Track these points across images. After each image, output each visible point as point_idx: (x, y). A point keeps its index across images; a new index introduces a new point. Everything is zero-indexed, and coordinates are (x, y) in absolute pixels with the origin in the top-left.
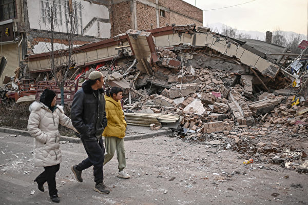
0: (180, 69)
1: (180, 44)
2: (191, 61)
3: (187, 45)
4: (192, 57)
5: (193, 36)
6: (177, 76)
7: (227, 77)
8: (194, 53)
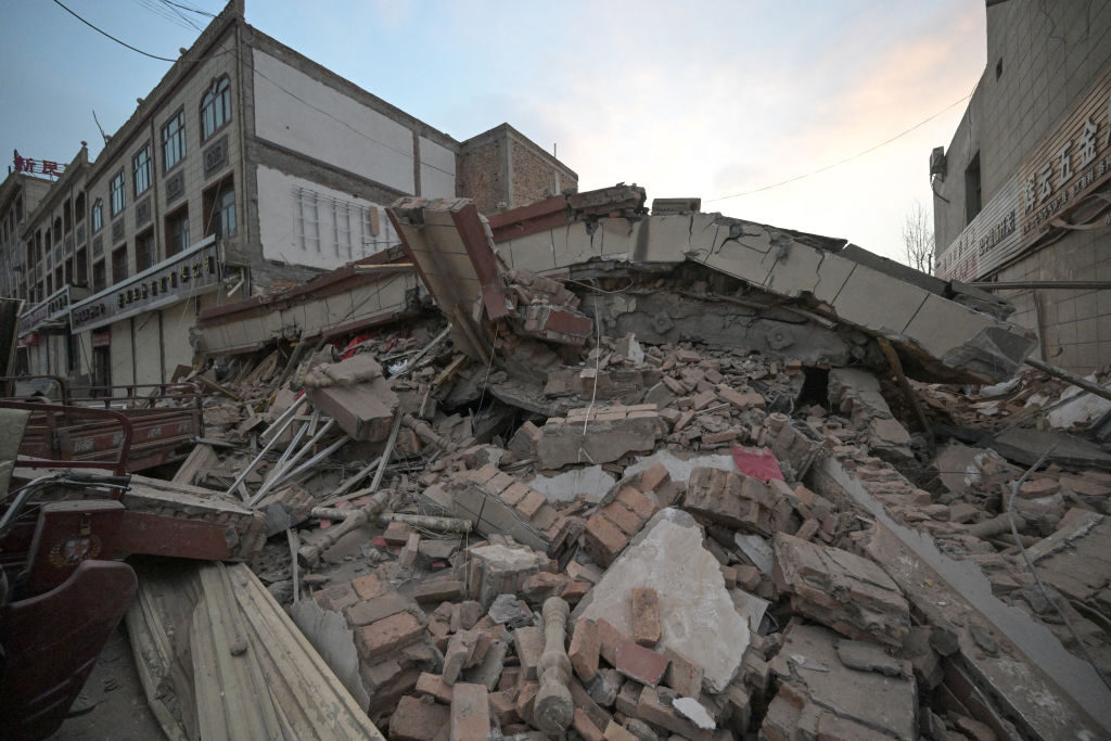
0: (588, 346)
1: (591, 261)
2: (630, 320)
3: (617, 262)
4: (632, 306)
5: (637, 226)
6: (579, 372)
7: (770, 376)
8: (641, 291)
